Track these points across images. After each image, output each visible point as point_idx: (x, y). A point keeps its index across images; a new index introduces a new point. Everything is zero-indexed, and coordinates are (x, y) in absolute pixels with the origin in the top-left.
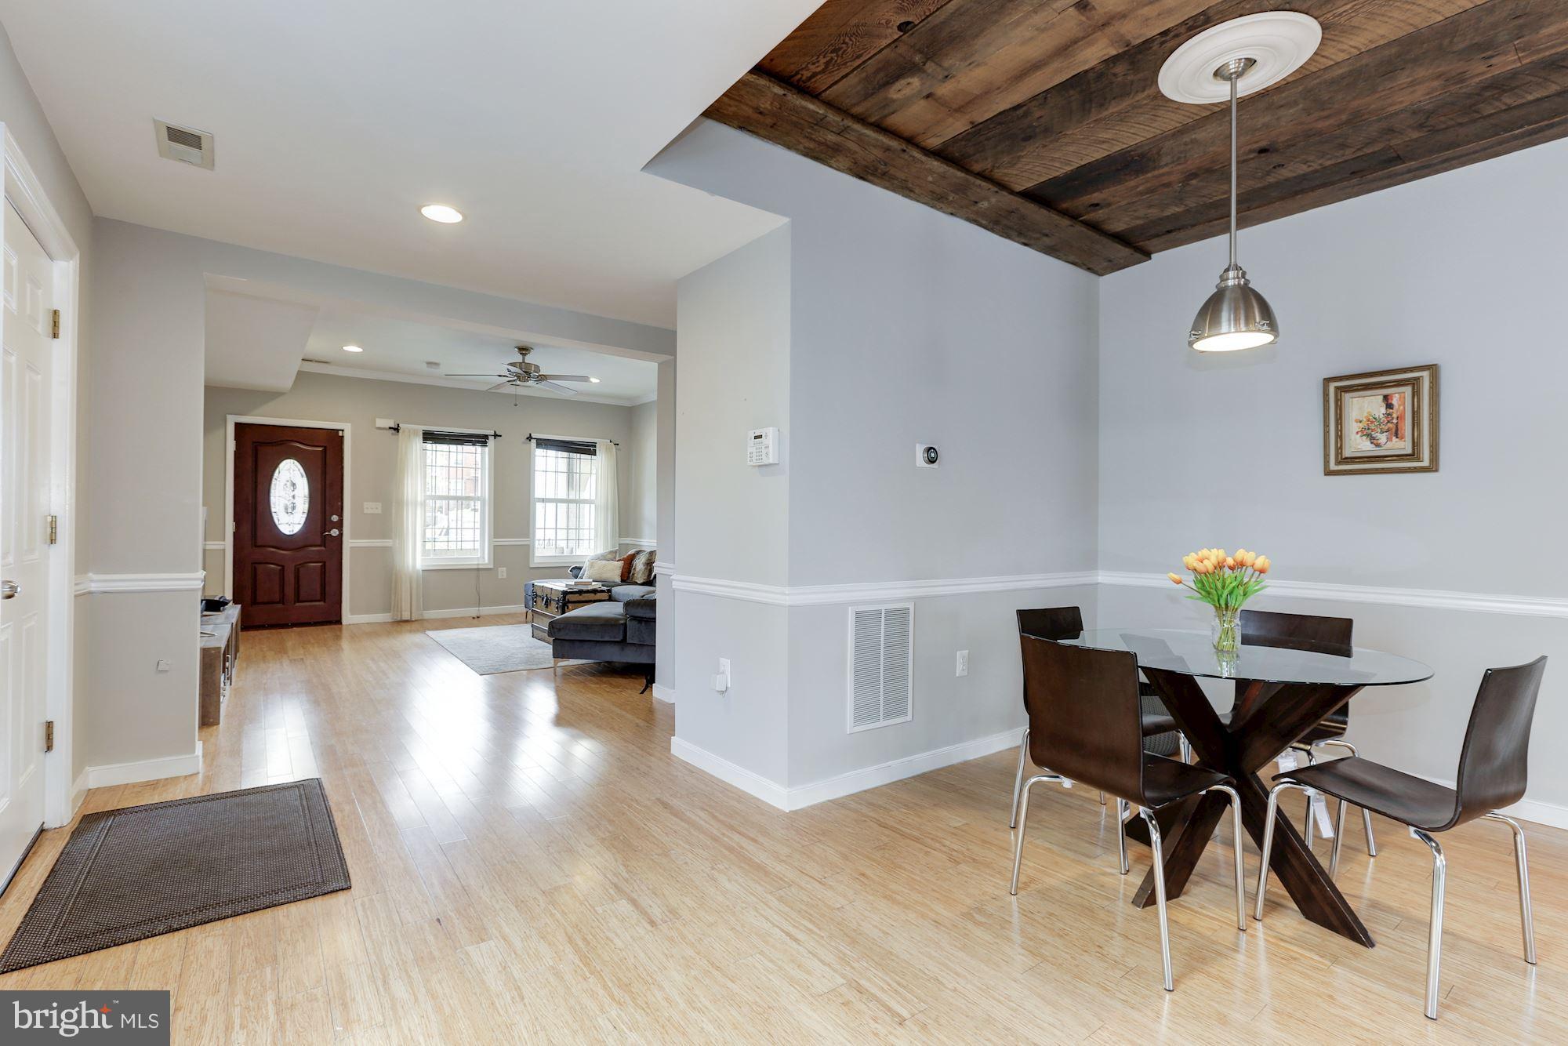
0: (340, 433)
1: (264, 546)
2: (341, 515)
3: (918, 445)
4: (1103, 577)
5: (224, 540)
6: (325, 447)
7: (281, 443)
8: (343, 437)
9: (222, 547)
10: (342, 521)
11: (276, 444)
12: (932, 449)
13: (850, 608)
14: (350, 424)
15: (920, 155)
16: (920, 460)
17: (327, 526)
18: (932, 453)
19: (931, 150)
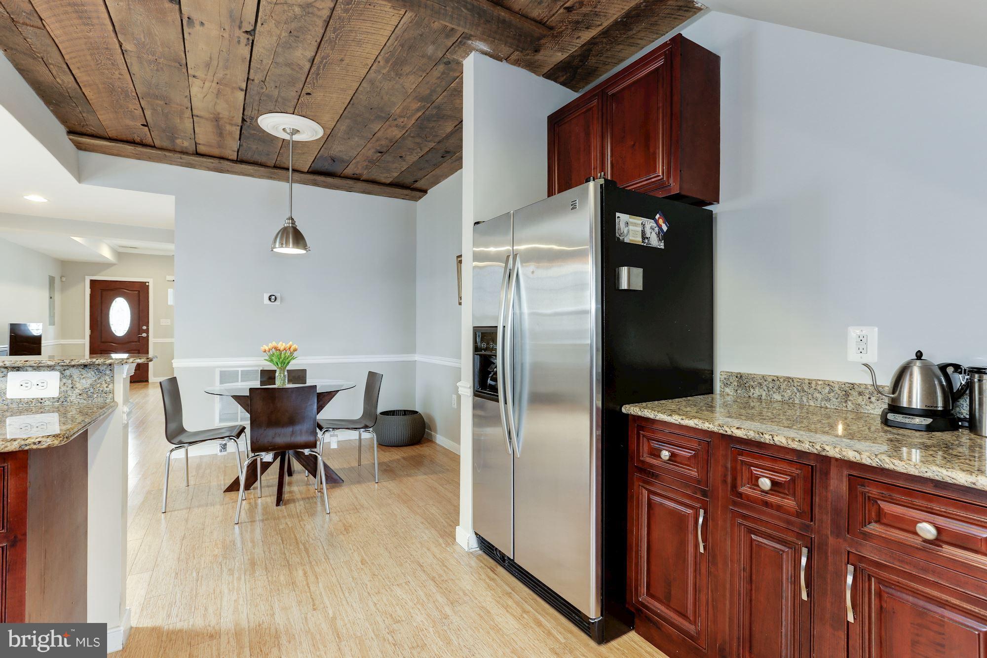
0: (147, 284)
1: (106, 342)
2: (148, 326)
3: (265, 294)
4: (417, 357)
5: (84, 339)
6: (139, 291)
7: (116, 289)
8: (148, 286)
9: (83, 342)
10: (148, 329)
11: (112, 290)
12: (273, 295)
13: (217, 369)
14: (152, 279)
15: (231, 164)
16: (266, 301)
17: (140, 331)
18: (273, 297)
19: (237, 161)
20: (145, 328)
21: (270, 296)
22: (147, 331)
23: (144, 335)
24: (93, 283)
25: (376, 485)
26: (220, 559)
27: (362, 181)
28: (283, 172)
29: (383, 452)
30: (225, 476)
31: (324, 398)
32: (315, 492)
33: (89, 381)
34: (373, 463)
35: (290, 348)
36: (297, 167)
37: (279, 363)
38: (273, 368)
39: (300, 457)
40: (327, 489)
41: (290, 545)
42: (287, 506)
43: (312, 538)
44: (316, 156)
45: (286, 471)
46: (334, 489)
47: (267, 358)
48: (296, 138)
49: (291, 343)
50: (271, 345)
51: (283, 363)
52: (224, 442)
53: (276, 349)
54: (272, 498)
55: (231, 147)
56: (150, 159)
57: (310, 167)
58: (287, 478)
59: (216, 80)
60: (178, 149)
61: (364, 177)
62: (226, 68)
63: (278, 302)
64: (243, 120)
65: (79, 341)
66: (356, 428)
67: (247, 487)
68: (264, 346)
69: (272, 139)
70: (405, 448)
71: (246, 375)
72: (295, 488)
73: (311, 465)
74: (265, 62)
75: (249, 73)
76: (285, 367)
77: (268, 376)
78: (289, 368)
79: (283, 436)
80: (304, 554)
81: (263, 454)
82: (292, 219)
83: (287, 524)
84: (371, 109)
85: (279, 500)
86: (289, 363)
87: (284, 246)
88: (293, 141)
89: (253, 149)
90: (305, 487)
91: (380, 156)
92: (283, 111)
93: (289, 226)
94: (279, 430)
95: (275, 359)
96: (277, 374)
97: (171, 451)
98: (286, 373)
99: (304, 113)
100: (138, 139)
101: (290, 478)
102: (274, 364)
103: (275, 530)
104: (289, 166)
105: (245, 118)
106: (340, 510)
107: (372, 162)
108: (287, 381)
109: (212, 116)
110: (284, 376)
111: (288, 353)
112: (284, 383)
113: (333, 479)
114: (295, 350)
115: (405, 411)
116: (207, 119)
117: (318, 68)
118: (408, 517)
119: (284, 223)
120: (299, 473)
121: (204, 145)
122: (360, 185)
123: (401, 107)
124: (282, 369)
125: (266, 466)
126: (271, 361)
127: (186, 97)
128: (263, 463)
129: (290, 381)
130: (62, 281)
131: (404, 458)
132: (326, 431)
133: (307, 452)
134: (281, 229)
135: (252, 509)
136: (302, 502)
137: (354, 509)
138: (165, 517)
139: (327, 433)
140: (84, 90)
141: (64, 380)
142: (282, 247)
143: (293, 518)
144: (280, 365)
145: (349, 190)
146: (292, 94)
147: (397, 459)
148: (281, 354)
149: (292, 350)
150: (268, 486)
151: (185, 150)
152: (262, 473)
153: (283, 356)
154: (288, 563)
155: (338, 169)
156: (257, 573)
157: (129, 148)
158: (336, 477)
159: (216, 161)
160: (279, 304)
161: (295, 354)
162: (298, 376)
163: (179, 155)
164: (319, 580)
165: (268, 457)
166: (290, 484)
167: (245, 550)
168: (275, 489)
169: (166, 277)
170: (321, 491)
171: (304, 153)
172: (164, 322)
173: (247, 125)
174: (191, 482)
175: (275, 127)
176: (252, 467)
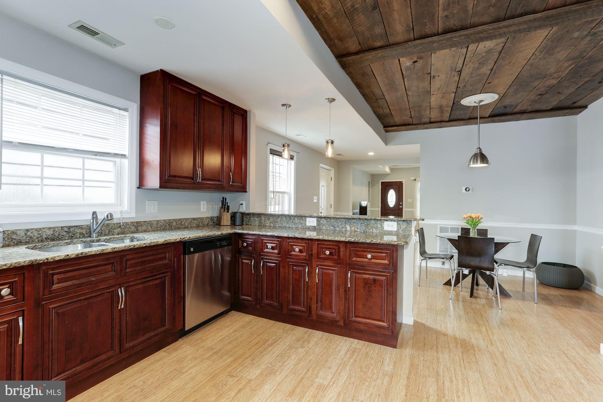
0: (402, 182)
1: (387, 210)
3: (463, 188)
4: (577, 228)
6: (399, 186)
10: (402, 204)
11: (389, 186)
12: (468, 188)
13: (438, 226)
14: (404, 180)
15: (446, 123)
16: (464, 191)
18: (468, 189)
19: (449, 121)
20: (401, 203)
21: (466, 188)
22: (402, 205)
23: (401, 207)
24: (382, 183)
25: (536, 304)
26: (445, 310)
27: (528, 112)
28: (474, 120)
29: (543, 288)
30: (443, 277)
31: (500, 246)
32: (492, 298)
33: (405, 226)
34: (534, 292)
35: (478, 218)
36: (482, 115)
37: (472, 225)
38: (469, 227)
39: (483, 276)
40: (500, 298)
41: (478, 316)
42: (476, 299)
43: (490, 317)
44: (494, 108)
45: (475, 283)
46: (504, 299)
47: (465, 221)
48: (482, 104)
49: (479, 214)
50: (468, 215)
51: (474, 225)
52: (444, 261)
53: (471, 217)
54: (468, 293)
55: (446, 116)
56: (411, 129)
57: (490, 113)
58: (475, 287)
59: (442, 93)
60: (422, 123)
61: (529, 110)
62: (447, 87)
63: (470, 192)
64: (454, 103)
65: (377, 209)
66: (521, 267)
67: (456, 284)
68: (464, 215)
69: (468, 107)
70: (563, 289)
71: (453, 230)
72: (480, 292)
73: (490, 282)
74: (466, 79)
75: (458, 85)
76: (476, 227)
77: (465, 231)
78: (478, 228)
79: (475, 262)
80: (486, 321)
81: (464, 269)
82: (480, 148)
83: (476, 306)
84: (532, 76)
85: (472, 295)
86: (477, 225)
87: (475, 163)
88: (480, 105)
89: (458, 114)
90: (486, 293)
91: (540, 97)
92: (474, 94)
93: (478, 153)
94: (472, 258)
95: (470, 223)
96: (471, 230)
97: (422, 260)
98: (476, 230)
99: (487, 92)
100: (407, 123)
101: (477, 287)
102: (469, 225)
103: (470, 307)
104: (478, 117)
105: (454, 102)
106: (508, 310)
107: (534, 101)
108: (476, 234)
109: (438, 106)
110: (475, 232)
111: (477, 220)
112: (475, 235)
113: (504, 294)
114: (482, 218)
115: (564, 264)
116: (436, 108)
117: (496, 70)
118: (559, 328)
119: (475, 151)
120: (483, 286)
121: (433, 118)
122: (525, 115)
123: (556, 68)
124: (474, 228)
125: (465, 276)
126: (468, 223)
127: (428, 103)
128: (463, 275)
129: (478, 235)
130: (372, 183)
131: (561, 295)
132: (500, 265)
133: (488, 273)
134: (473, 155)
135: (457, 295)
136: (484, 300)
137: (518, 312)
138: (419, 288)
139: (500, 266)
140: (391, 112)
141: (398, 225)
142: (474, 164)
143: (480, 305)
144: (473, 226)
145: (518, 120)
146: (480, 85)
147: (555, 295)
148: (473, 220)
149: (479, 218)
150: (465, 288)
151: (425, 122)
152: (462, 280)
153: (474, 221)
154: (477, 322)
155: (509, 110)
156: (462, 321)
157: (404, 127)
158: (506, 293)
159: (439, 123)
160: (471, 192)
161: (481, 220)
162: (483, 232)
163: (422, 125)
164: (495, 335)
165: (466, 272)
166: (477, 289)
167: (455, 310)
168: (469, 290)
169: (410, 178)
170: (496, 297)
171: (486, 109)
172: (410, 201)
173: (456, 104)
174: (428, 277)
175: (470, 102)
176: (458, 275)
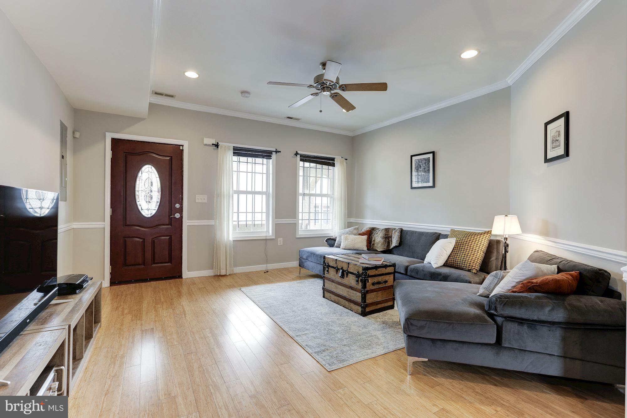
0: (181, 147)
1: (132, 225)
2: (181, 204)
5: (104, 222)
6: (171, 157)
7: (144, 153)
8: (183, 150)
9: (102, 226)
10: (182, 207)
11: (139, 154)
14: (187, 142)
17: (172, 211)
20: (177, 205)
22: (181, 210)
23: (177, 215)
24: (115, 142)
65: (98, 225)
130: (74, 137)
172: (201, 198)
